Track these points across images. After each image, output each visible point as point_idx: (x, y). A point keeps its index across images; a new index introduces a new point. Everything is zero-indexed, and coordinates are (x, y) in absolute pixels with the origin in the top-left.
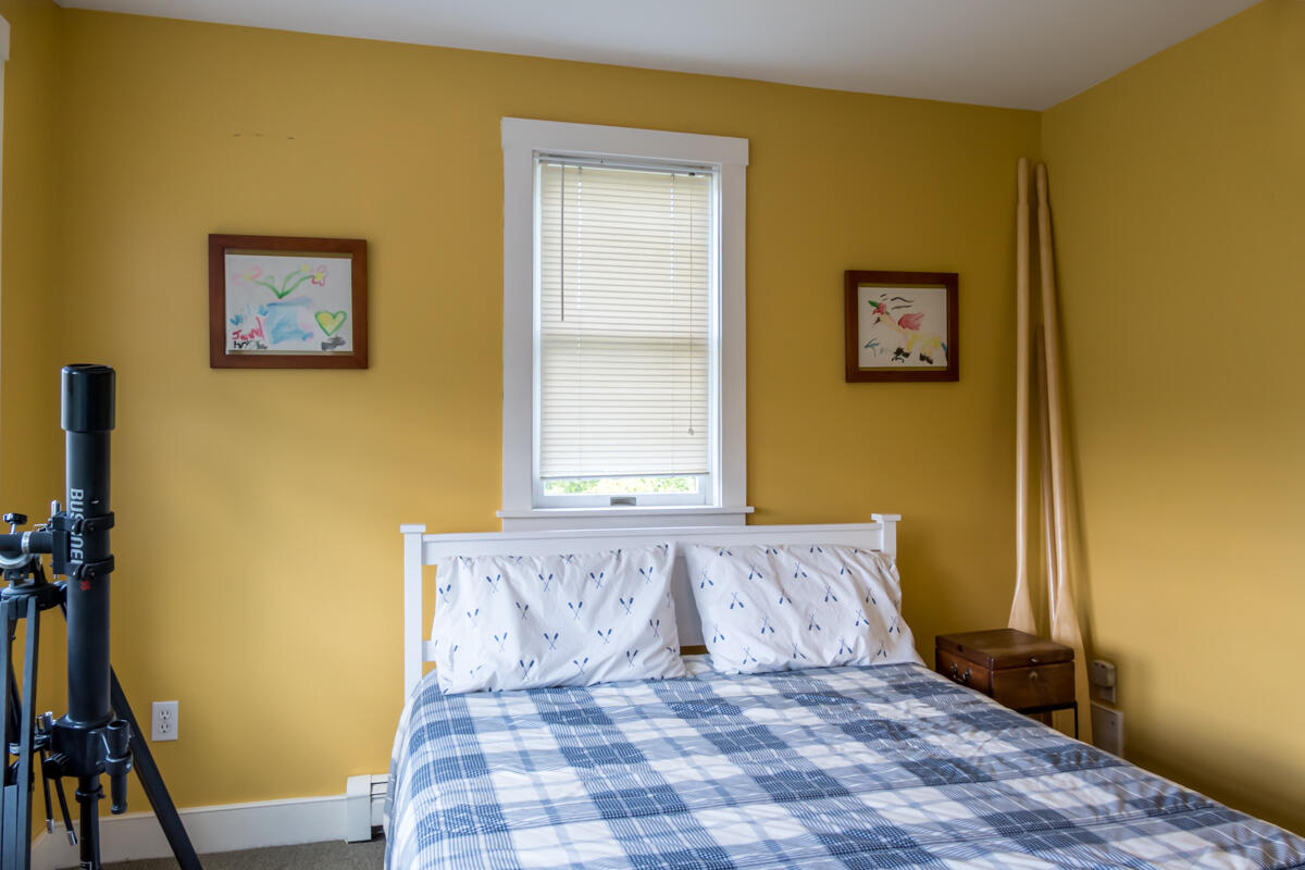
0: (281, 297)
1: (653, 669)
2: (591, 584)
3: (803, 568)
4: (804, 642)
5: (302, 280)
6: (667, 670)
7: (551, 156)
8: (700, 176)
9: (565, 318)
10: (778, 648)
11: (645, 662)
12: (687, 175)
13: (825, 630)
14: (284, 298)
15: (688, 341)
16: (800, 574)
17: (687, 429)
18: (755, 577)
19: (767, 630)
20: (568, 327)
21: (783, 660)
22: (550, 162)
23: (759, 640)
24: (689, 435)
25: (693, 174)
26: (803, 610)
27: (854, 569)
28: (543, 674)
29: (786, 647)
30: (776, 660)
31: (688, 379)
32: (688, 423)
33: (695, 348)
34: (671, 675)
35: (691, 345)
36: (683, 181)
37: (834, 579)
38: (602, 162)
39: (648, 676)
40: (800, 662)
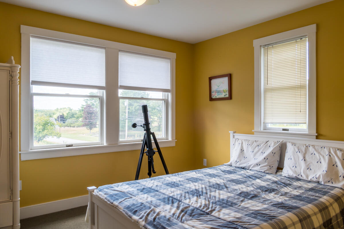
0: (218, 87)
1: (262, 169)
2: (257, 147)
3: (315, 152)
4: (304, 172)
5: (221, 83)
6: (266, 171)
7: (265, 45)
8: (304, 39)
9: (268, 84)
10: (295, 172)
11: (260, 167)
12: (300, 40)
13: (313, 170)
14: (219, 87)
15: (300, 86)
16: (313, 154)
17: (300, 111)
18: (298, 152)
19: (294, 167)
20: (269, 86)
21: (294, 175)
22: (265, 47)
23: (291, 168)
24: (300, 112)
25: (301, 39)
26: (308, 164)
27: (332, 155)
28: (240, 165)
29: (298, 172)
30: (293, 175)
31: (300, 97)
32: (300, 109)
33: (301, 88)
34: (267, 172)
35: (301, 87)
36: (299, 41)
37: (323, 157)
38: (276, 43)
39: (261, 171)
40: (300, 177)
